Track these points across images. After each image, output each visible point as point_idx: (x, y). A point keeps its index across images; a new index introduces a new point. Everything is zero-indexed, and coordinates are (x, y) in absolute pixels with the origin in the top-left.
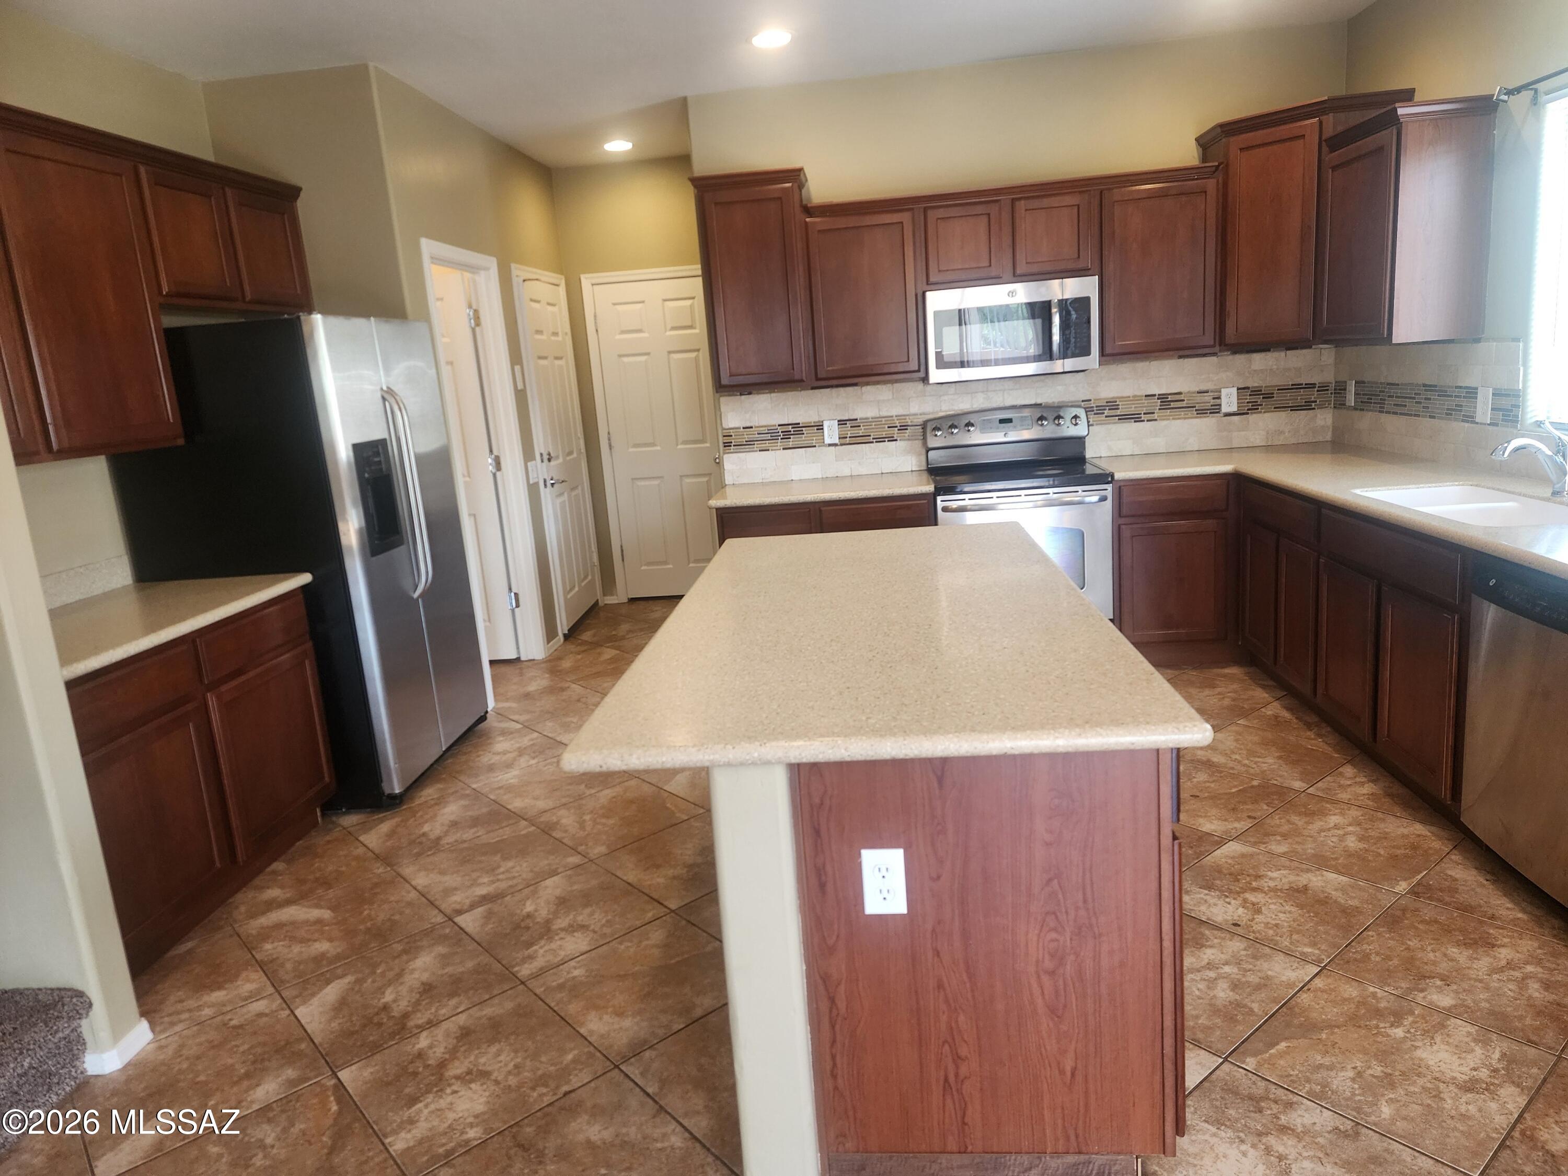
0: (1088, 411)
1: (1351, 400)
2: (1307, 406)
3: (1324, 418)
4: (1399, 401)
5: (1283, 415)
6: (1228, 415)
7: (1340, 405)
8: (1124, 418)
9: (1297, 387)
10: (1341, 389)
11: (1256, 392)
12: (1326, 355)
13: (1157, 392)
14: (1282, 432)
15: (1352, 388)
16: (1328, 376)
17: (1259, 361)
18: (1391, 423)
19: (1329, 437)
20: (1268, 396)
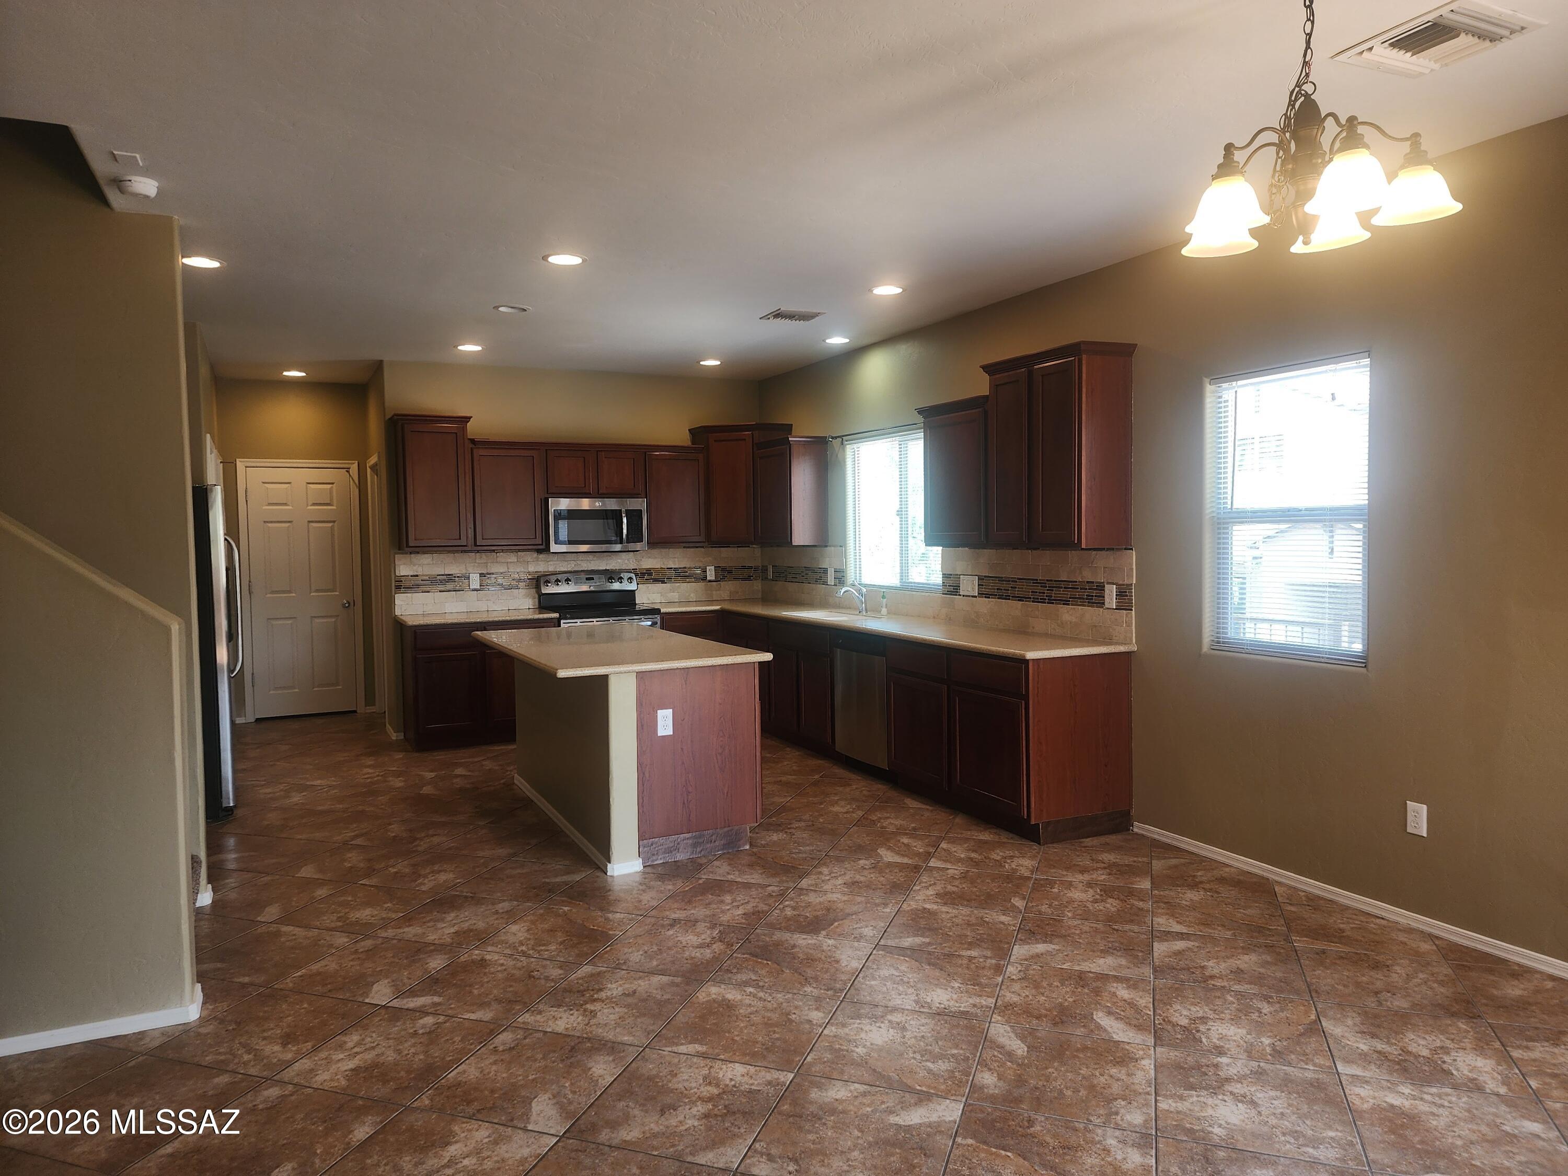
0: (636, 575)
1: (770, 576)
2: (748, 578)
3: (757, 585)
4: (794, 575)
5: (737, 582)
6: (710, 581)
7: (765, 578)
8: (656, 581)
9: (744, 567)
10: (765, 569)
11: (724, 569)
12: (756, 551)
13: (673, 567)
14: (737, 593)
15: (770, 569)
16: (758, 563)
17: (726, 552)
18: (792, 587)
19: (760, 596)
20: (730, 572)
